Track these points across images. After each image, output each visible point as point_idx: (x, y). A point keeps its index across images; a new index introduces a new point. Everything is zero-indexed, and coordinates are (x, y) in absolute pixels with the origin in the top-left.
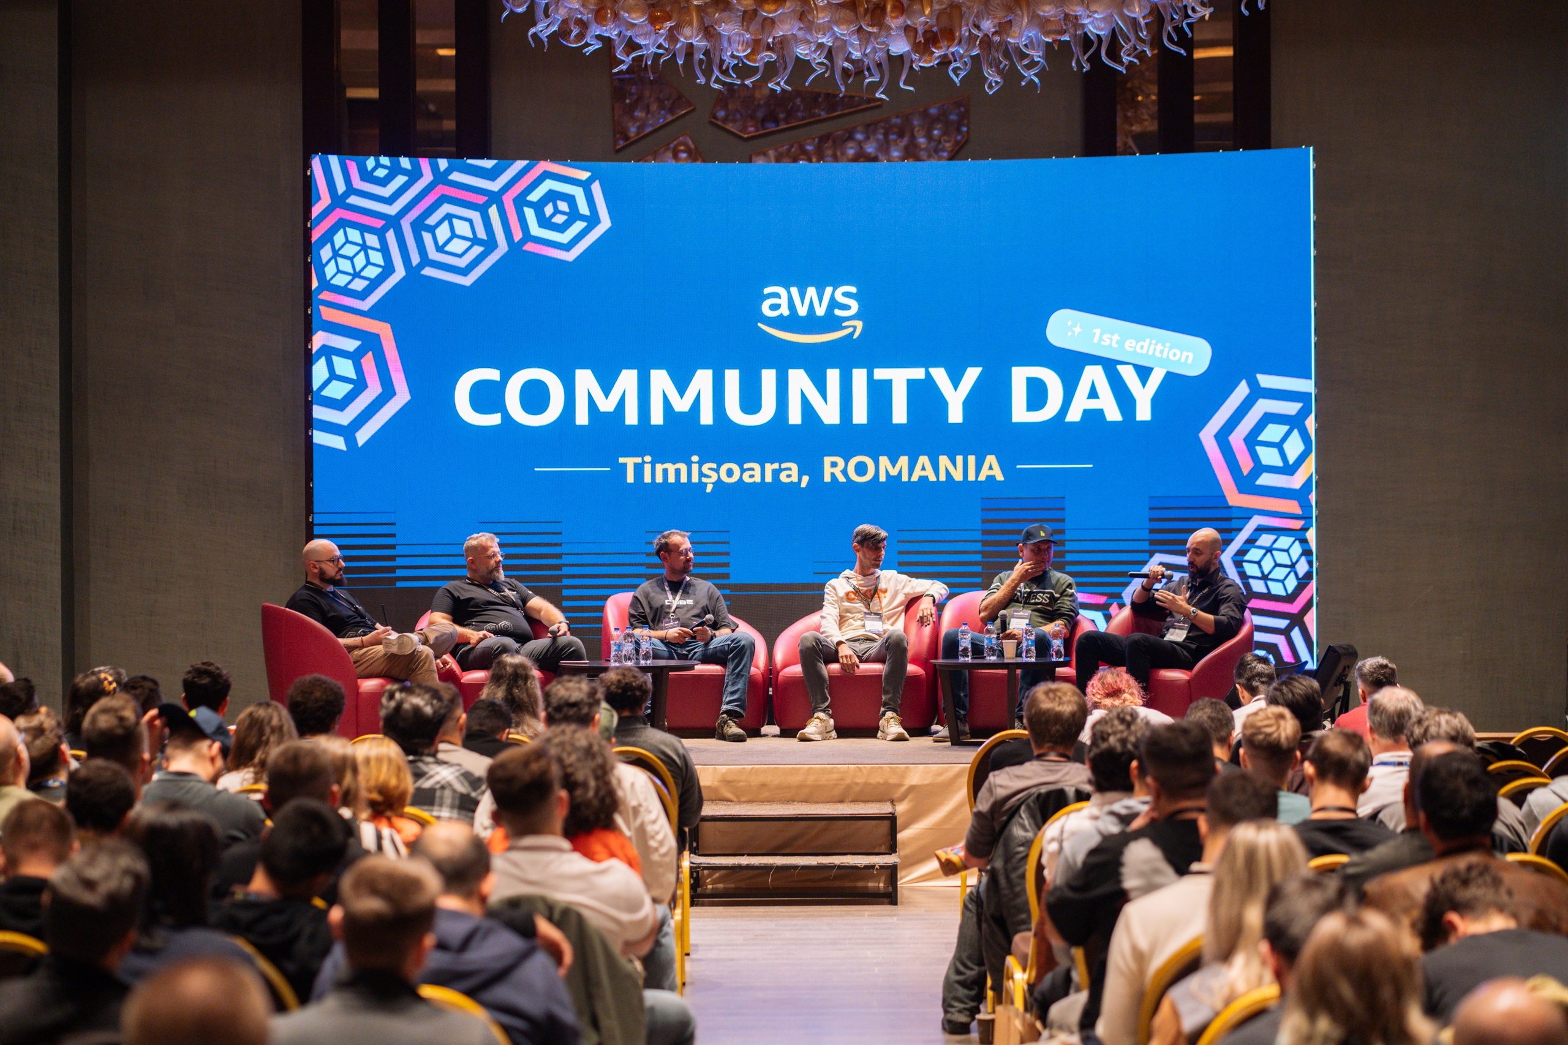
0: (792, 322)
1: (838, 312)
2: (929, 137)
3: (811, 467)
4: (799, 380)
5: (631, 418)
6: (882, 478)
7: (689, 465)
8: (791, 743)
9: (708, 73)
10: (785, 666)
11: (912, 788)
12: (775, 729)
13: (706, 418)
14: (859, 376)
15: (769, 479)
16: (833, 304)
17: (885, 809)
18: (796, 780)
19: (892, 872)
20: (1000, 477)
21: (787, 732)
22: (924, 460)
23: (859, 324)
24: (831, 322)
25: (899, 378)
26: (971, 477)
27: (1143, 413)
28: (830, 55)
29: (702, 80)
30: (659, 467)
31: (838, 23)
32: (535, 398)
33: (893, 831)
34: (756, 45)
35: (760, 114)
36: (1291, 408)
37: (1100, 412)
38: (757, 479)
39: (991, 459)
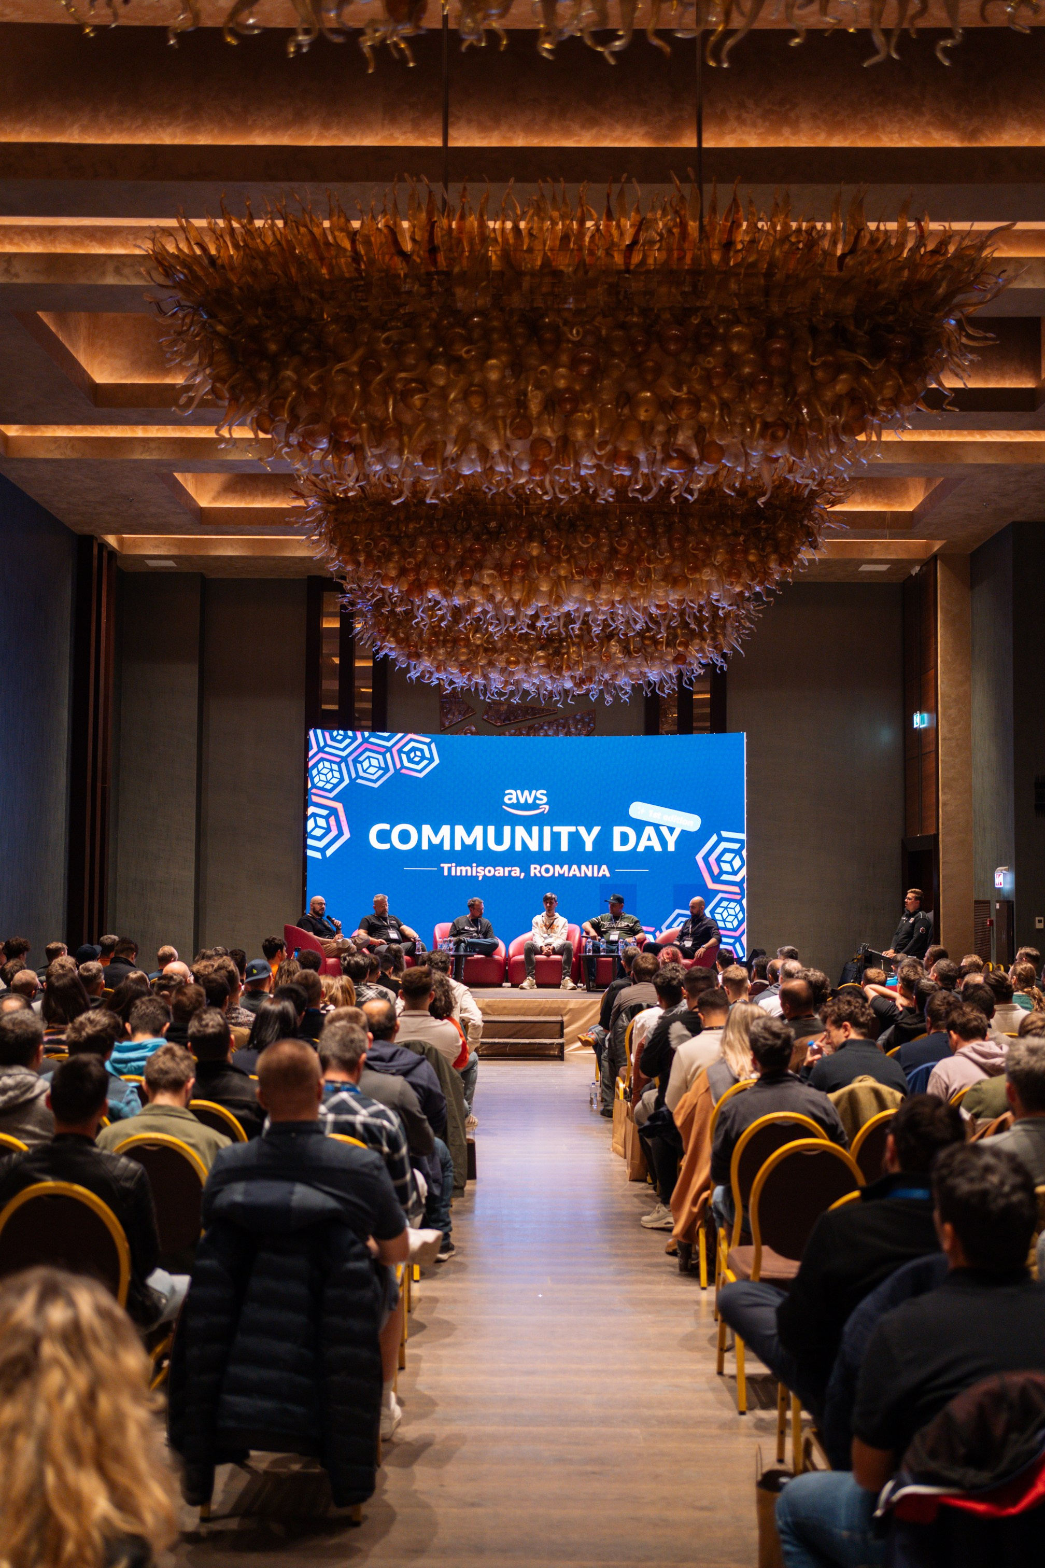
0: (517, 806)
1: (538, 802)
2: (576, 728)
3: (526, 869)
4: (520, 831)
5: (447, 847)
6: (556, 875)
7: (472, 867)
8: (516, 990)
9: (485, 695)
10: (514, 956)
11: (570, 1010)
12: (509, 984)
13: (480, 847)
14: (547, 829)
15: (506, 874)
16: (536, 798)
17: (559, 1018)
18: (519, 1005)
19: (561, 1047)
20: (608, 875)
21: (514, 985)
22: (575, 867)
23: (547, 807)
24: (535, 806)
25: (565, 831)
26: (596, 875)
27: (671, 847)
28: (538, 689)
29: (482, 698)
30: (459, 869)
31: (542, 674)
32: (405, 837)
33: (562, 1028)
34: (506, 683)
35: (503, 718)
36: (736, 846)
37: (652, 847)
38: (502, 874)
39: (604, 867)
